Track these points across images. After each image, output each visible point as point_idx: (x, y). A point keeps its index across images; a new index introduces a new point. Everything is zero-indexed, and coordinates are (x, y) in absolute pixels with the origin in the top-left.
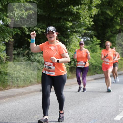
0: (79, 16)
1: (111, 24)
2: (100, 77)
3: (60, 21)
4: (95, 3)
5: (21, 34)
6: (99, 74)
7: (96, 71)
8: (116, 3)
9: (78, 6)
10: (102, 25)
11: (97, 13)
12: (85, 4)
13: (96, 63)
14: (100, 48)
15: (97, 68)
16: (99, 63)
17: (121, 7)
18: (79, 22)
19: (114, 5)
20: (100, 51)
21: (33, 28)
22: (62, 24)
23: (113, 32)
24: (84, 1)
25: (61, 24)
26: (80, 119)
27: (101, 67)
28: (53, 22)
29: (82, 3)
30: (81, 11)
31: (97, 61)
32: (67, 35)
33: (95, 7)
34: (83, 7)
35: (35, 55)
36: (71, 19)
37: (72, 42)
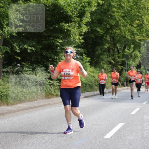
0: (69, 33)
1: (101, 42)
2: (90, 95)
3: (49, 39)
4: (84, 20)
5: (10, 53)
6: (89, 92)
7: (86, 89)
8: (105, 21)
9: (69, 23)
10: (92, 42)
11: (86, 31)
12: (75, 22)
13: (86, 81)
14: (90, 66)
15: (87, 86)
16: (89, 81)
17: (111, 25)
18: (69, 40)
19: (104, 23)
20: (90, 69)
21: (23, 47)
22: (53, 42)
23: (103, 50)
24: (74, 19)
25: (51, 41)
26: (69, 137)
27: (91, 85)
28: (43, 40)
29: (72, 20)
30: (72, 29)
31: (86, 79)
32: (56, 52)
33: (85, 25)
34: (73, 25)
35: (25, 73)
36: (62, 37)
37: (62, 60)
